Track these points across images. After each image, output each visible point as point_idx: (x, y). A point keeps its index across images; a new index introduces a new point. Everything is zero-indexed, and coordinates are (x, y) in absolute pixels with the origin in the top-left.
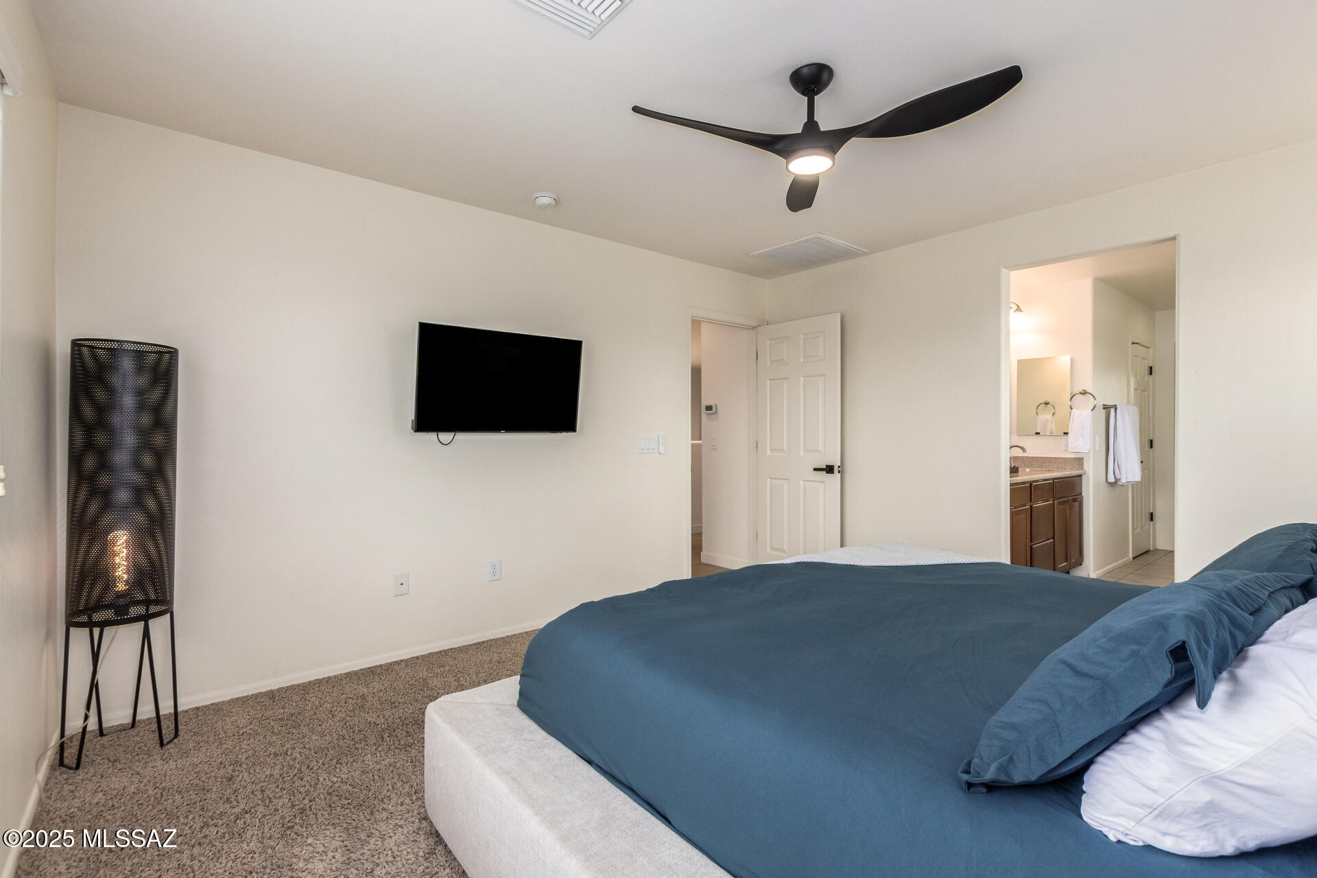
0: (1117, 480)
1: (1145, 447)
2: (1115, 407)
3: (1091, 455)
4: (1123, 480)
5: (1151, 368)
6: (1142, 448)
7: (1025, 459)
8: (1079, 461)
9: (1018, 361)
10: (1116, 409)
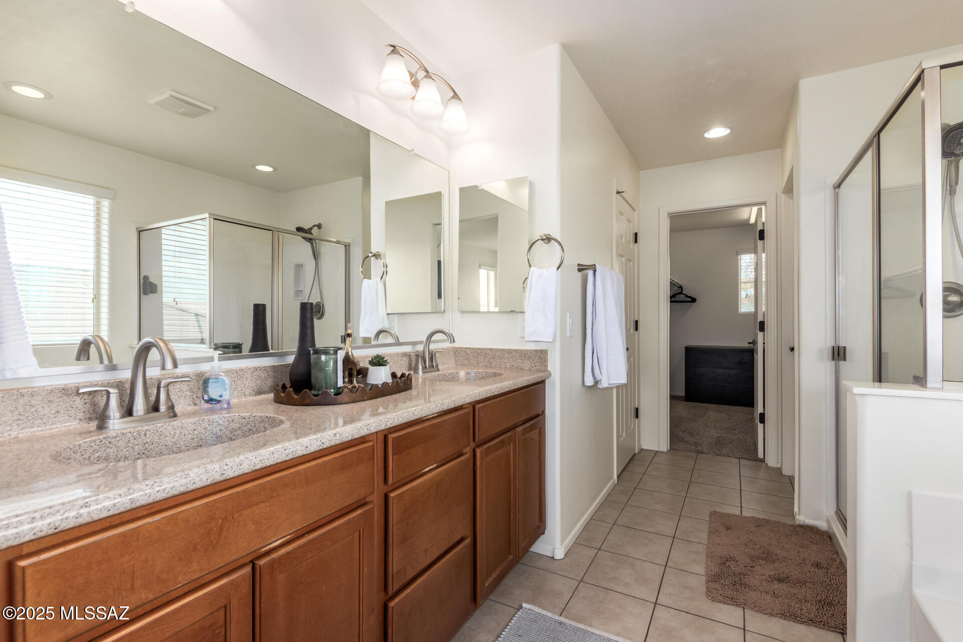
0: (596, 382)
1: (630, 329)
2: (593, 268)
3: (558, 344)
4: (604, 384)
5: (636, 234)
6: (628, 331)
7: (469, 351)
8: (541, 356)
9: (460, 188)
10: (595, 271)
